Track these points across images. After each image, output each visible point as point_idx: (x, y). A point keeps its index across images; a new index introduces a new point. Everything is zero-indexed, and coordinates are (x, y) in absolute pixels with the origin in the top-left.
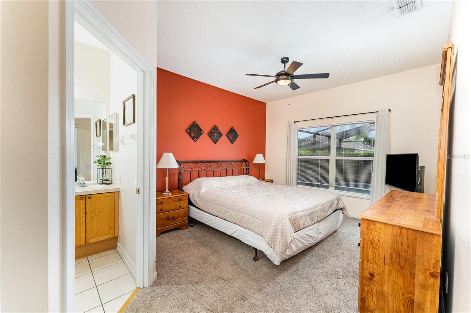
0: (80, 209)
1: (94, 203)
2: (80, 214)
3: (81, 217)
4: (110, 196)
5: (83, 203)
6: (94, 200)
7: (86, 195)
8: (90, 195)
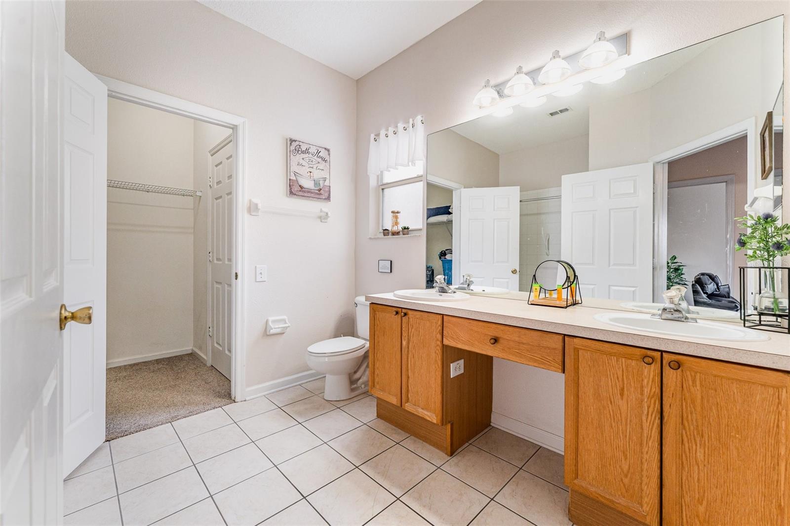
0: (642, 394)
1: (697, 391)
2: (643, 412)
3: (646, 425)
4: (777, 388)
5: (651, 376)
6: (694, 381)
7: (662, 352)
8: (680, 357)
